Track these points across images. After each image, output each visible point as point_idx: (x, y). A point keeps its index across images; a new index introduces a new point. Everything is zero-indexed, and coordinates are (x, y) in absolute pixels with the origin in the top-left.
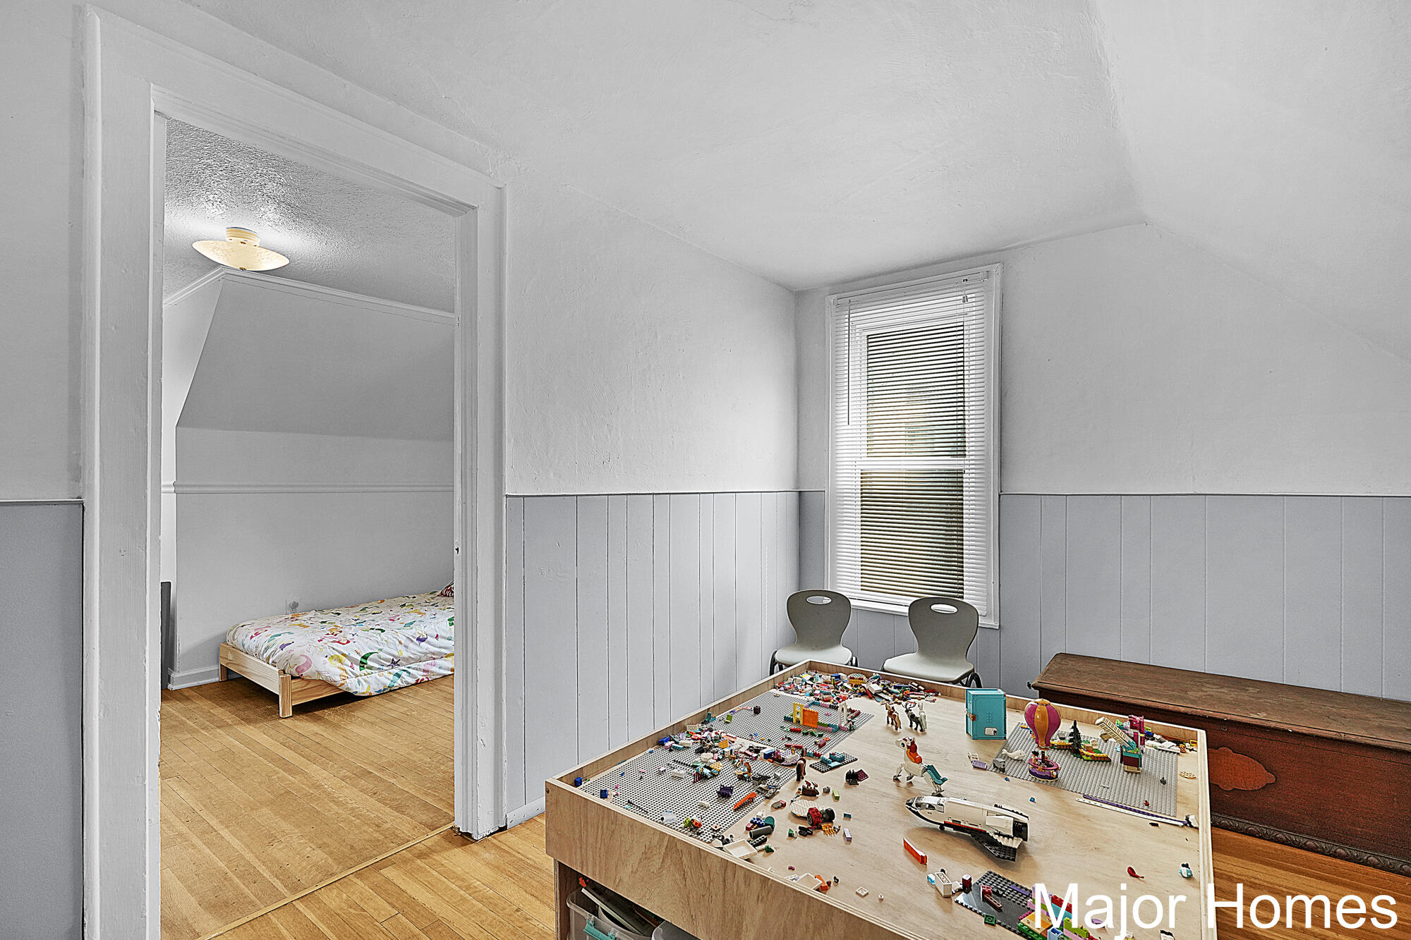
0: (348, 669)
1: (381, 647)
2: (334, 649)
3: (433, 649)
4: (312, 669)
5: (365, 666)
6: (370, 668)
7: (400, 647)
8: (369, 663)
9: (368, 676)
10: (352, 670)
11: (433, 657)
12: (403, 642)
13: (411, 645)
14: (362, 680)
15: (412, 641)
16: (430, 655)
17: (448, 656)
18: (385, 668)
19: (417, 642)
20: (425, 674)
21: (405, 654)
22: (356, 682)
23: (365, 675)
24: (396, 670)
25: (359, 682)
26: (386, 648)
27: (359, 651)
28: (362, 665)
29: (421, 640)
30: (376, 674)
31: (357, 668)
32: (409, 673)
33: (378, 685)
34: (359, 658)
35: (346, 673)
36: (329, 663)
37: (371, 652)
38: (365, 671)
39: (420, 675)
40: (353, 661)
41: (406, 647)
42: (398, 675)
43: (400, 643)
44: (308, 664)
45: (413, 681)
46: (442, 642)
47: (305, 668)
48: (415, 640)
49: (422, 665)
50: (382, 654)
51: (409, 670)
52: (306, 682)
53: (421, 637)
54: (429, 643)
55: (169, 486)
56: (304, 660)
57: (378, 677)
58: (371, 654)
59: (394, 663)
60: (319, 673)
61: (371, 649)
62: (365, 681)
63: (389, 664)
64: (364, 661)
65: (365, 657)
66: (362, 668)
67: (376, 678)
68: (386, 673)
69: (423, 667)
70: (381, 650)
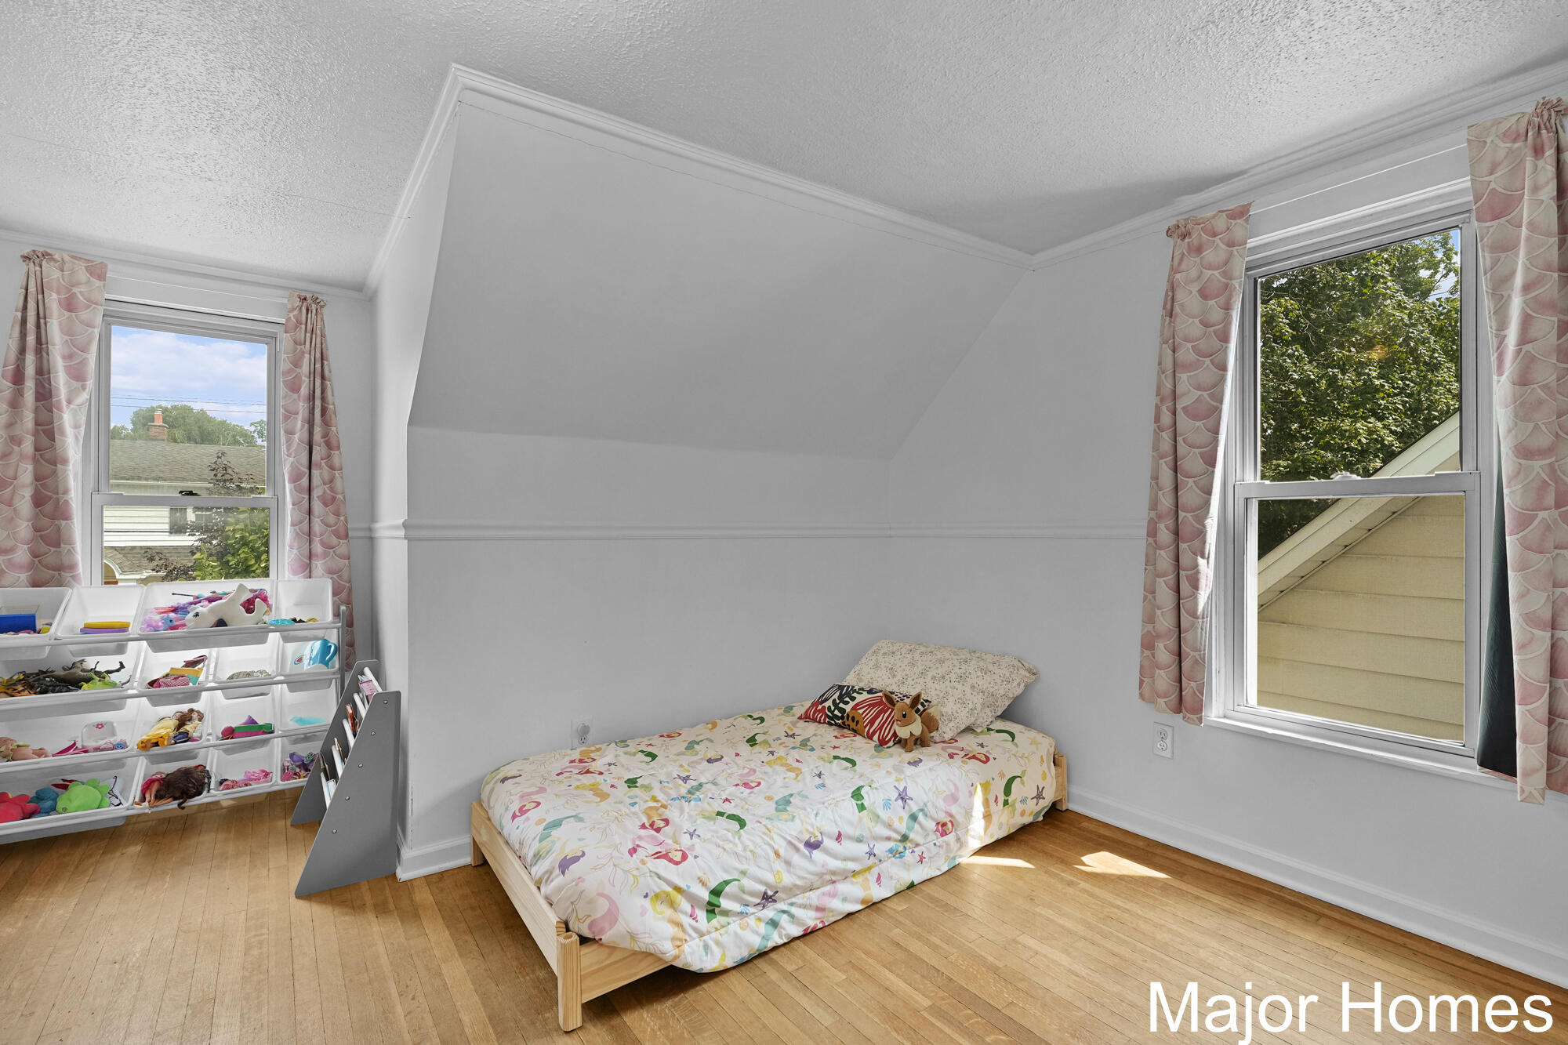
0: (686, 921)
1: (743, 867)
2: (660, 877)
3: (835, 864)
4: (620, 927)
5: (717, 910)
6: (726, 913)
7: (778, 865)
8: (725, 903)
9: (723, 931)
10: (693, 922)
11: (833, 877)
12: (782, 852)
13: (796, 859)
14: (712, 944)
15: (797, 850)
16: (828, 877)
17: (855, 873)
18: (751, 910)
19: (805, 851)
20: (819, 915)
21: (787, 879)
22: (701, 948)
23: (717, 929)
24: (769, 913)
25: (706, 947)
26: (753, 869)
27: (704, 878)
28: (712, 909)
29: (813, 845)
30: (735, 925)
31: (701, 915)
32: (792, 916)
33: (740, 948)
34: (705, 895)
35: (684, 931)
36: (650, 912)
37: (727, 877)
38: (719, 920)
39: (811, 919)
40: (694, 900)
41: (788, 863)
42: (774, 924)
43: (777, 854)
44: (612, 916)
45: (797, 931)
46: (848, 847)
47: (607, 926)
48: (801, 846)
49: (814, 897)
50: (748, 883)
51: (794, 910)
52: (607, 951)
53: (812, 840)
54: (827, 852)
55: (396, 527)
56: (603, 906)
57: (740, 932)
58: (727, 883)
59: (767, 899)
60: (633, 936)
61: (726, 871)
62: (718, 943)
63: (758, 901)
64: (714, 900)
65: (716, 892)
66: (711, 915)
67: (736, 934)
68: (751, 920)
69: (815, 902)
70: (743, 873)
